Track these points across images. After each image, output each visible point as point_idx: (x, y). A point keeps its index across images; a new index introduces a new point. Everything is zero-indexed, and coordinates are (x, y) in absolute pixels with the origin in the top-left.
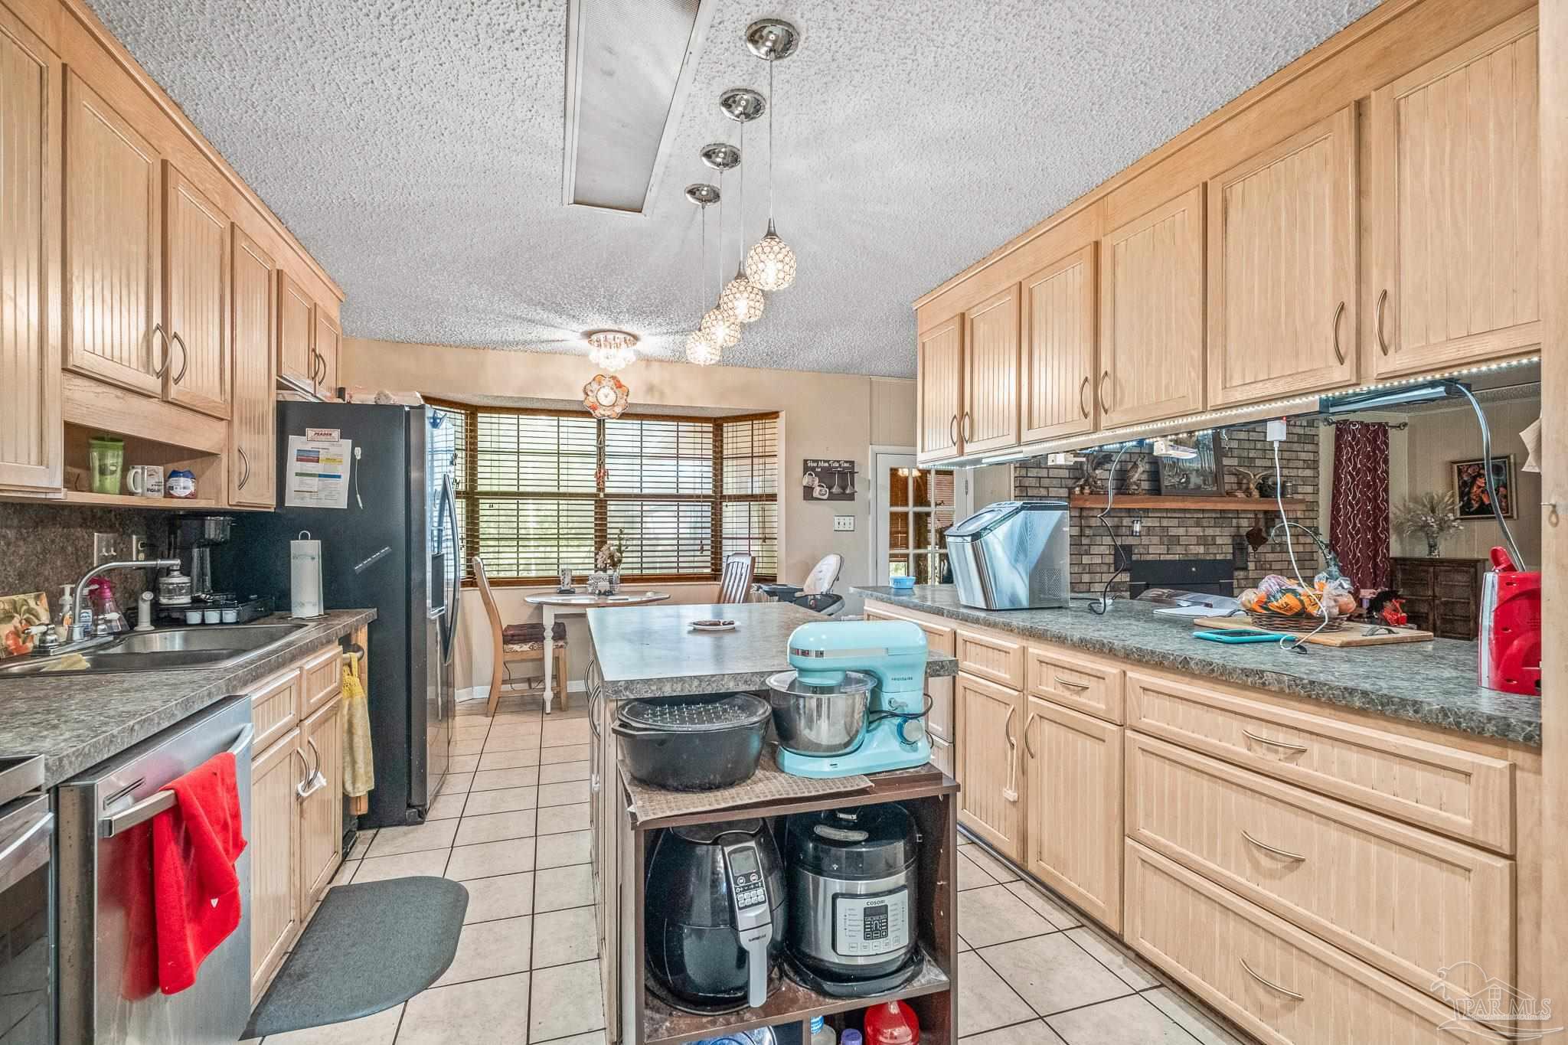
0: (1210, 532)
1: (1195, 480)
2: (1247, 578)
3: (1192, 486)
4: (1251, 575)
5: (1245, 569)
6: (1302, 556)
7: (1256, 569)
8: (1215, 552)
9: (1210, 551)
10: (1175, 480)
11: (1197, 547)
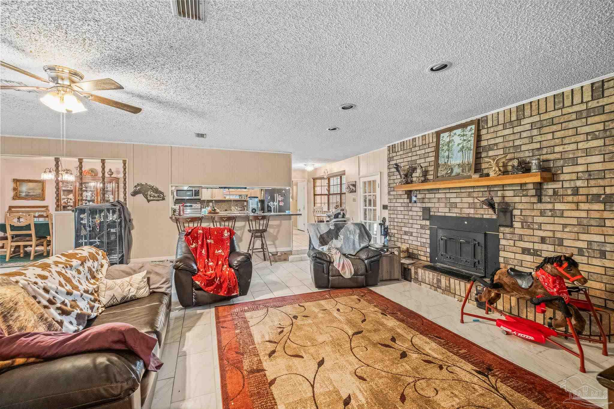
1: (457, 170)
2: (513, 233)
3: (454, 174)
4: (517, 231)
6: (585, 222)
7: (523, 227)
8: (483, 213)
9: (478, 212)
10: (444, 173)
11: (468, 209)
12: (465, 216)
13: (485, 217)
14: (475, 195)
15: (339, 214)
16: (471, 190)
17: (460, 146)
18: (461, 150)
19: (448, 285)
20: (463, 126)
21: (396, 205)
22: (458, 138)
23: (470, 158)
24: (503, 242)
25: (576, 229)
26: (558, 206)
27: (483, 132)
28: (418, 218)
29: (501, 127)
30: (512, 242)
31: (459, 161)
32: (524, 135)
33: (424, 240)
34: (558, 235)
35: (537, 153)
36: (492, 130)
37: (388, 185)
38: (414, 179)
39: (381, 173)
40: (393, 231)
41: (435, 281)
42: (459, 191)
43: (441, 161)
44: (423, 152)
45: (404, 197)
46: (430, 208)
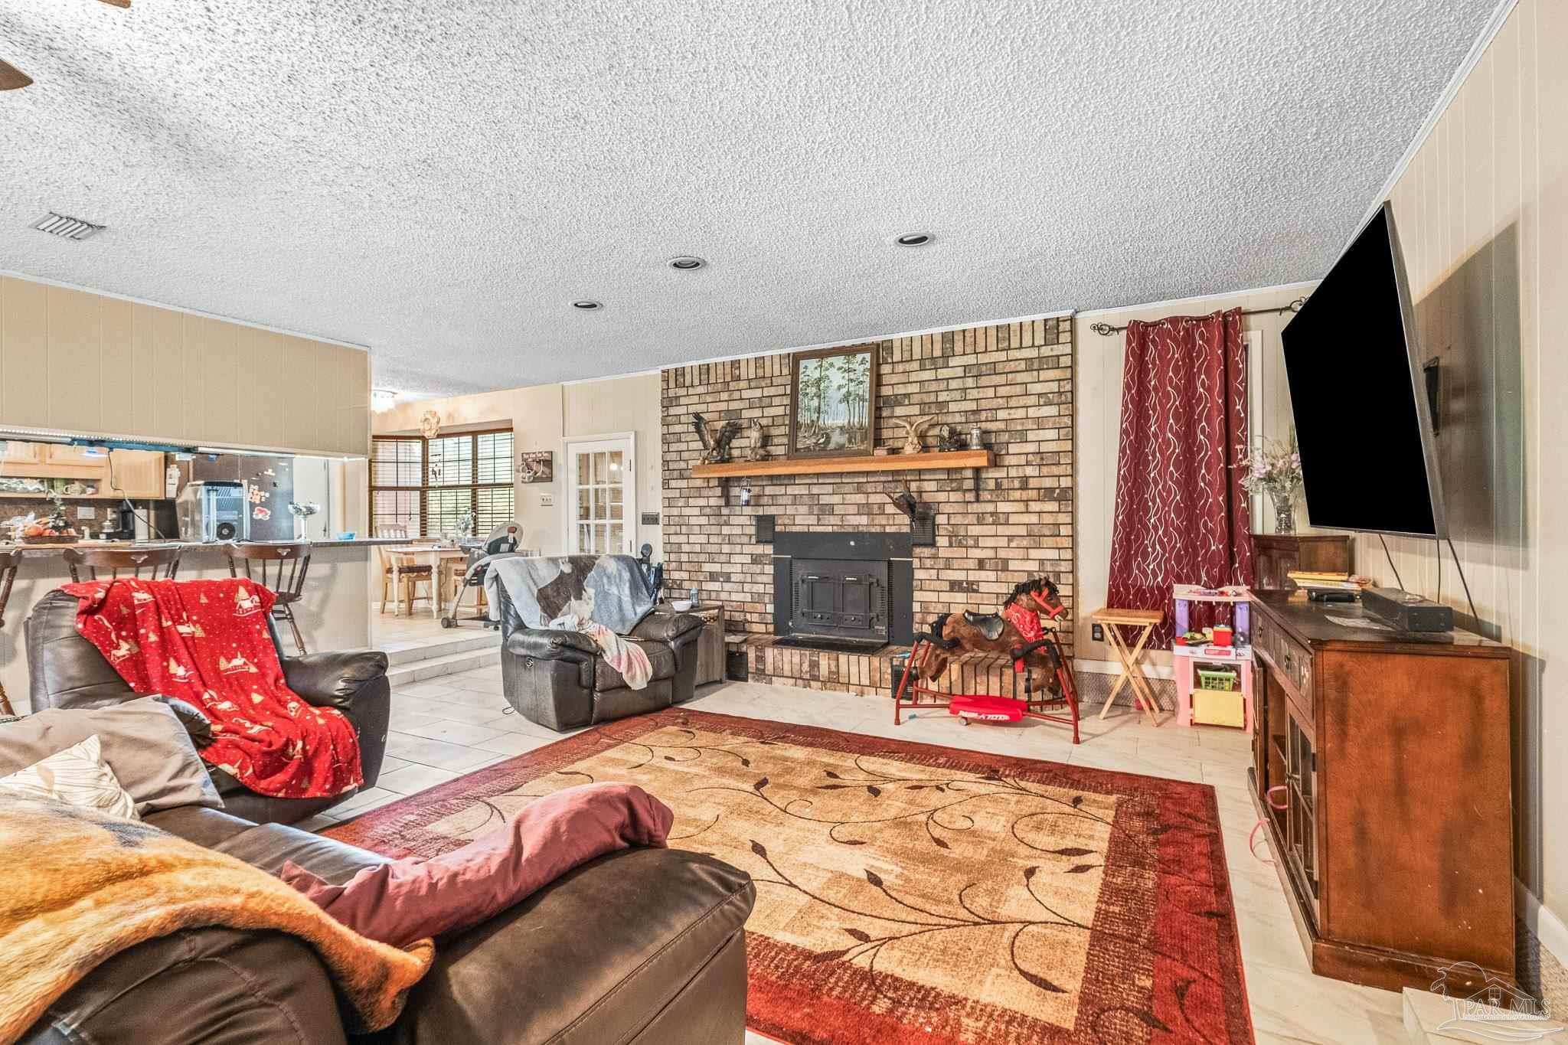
0: (875, 499)
1: (837, 439)
2: (935, 557)
3: (832, 446)
4: (942, 553)
5: (933, 544)
6: (1036, 530)
7: (951, 546)
8: (884, 523)
9: (876, 522)
10: (811, 442)
11: (858, 517)
12: (850, 530)
13: (888, 530)
14: (870, 488)
15: (504, 540)
16: (861, 480)
17: (844, 390)
18: (846, 398)
19: (833, 669)
20: (849, 352)
21: (686, 511)
22: (839, 374)
23: (862, 415)
24: (919, 574)
25: (1025, 543)
26: (1003, 507)
27: (886, 369)
28: (745, 540)
29: (915, 365)
30: (934, 572)
31: (842, 421)
32: (953, 384)
33: (760, 588)
34: (1002, 554)
35: (972, 418)
36: (900, 368)
37: (663, 465)
38: (736, 453)
39: (636, 432)
40: (676, 575)
41: (806, 667)
42: (838, 480)
43: (804, 418)
44: (758, 393)
45: (710, 494)
46: (773, 517)
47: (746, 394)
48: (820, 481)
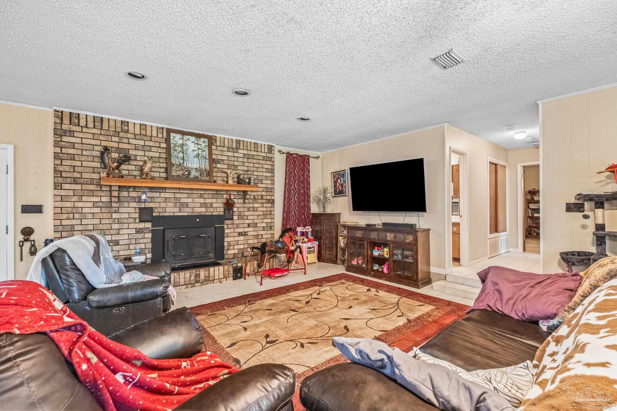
0: (207, 201)
1: (194, 174)
2: (233, 224)
3: (192, 176)
4: (236, 222)
5: (232, 219)
6: (265, 213)
7: (239, 219)
8: (213, 211)
9: (209, 211)
10: (180, 173)
11: (200, 208)
12: (197, 214)
13: (214, 214)
14: (206, 196)
16: (202, 192)
17: (196, 153)
18: (198, 156)
19: (207, 275)
20: (199, 136)
21: (80, 204)
22: (193, 145)
23: (205, 165)
24: (227, 231)
25: (262, 217)
26: (256, 205)
27: (214, 147)
28: (132, 220)
29: (226, 149)
30: (232, 230)
31: (196, 166)
32: (240, 159)
33: (143, 246)
34: (255, 221)
35: (246, 173)
36: (220, 148)
37: (55, 173)
41: (193, 278)
42: (191, 192)
43: (174, 161)
44: (142, 143)
45: (103, 194)
46: (152, 208)
47: (132, 141)
48: (181, 192)
